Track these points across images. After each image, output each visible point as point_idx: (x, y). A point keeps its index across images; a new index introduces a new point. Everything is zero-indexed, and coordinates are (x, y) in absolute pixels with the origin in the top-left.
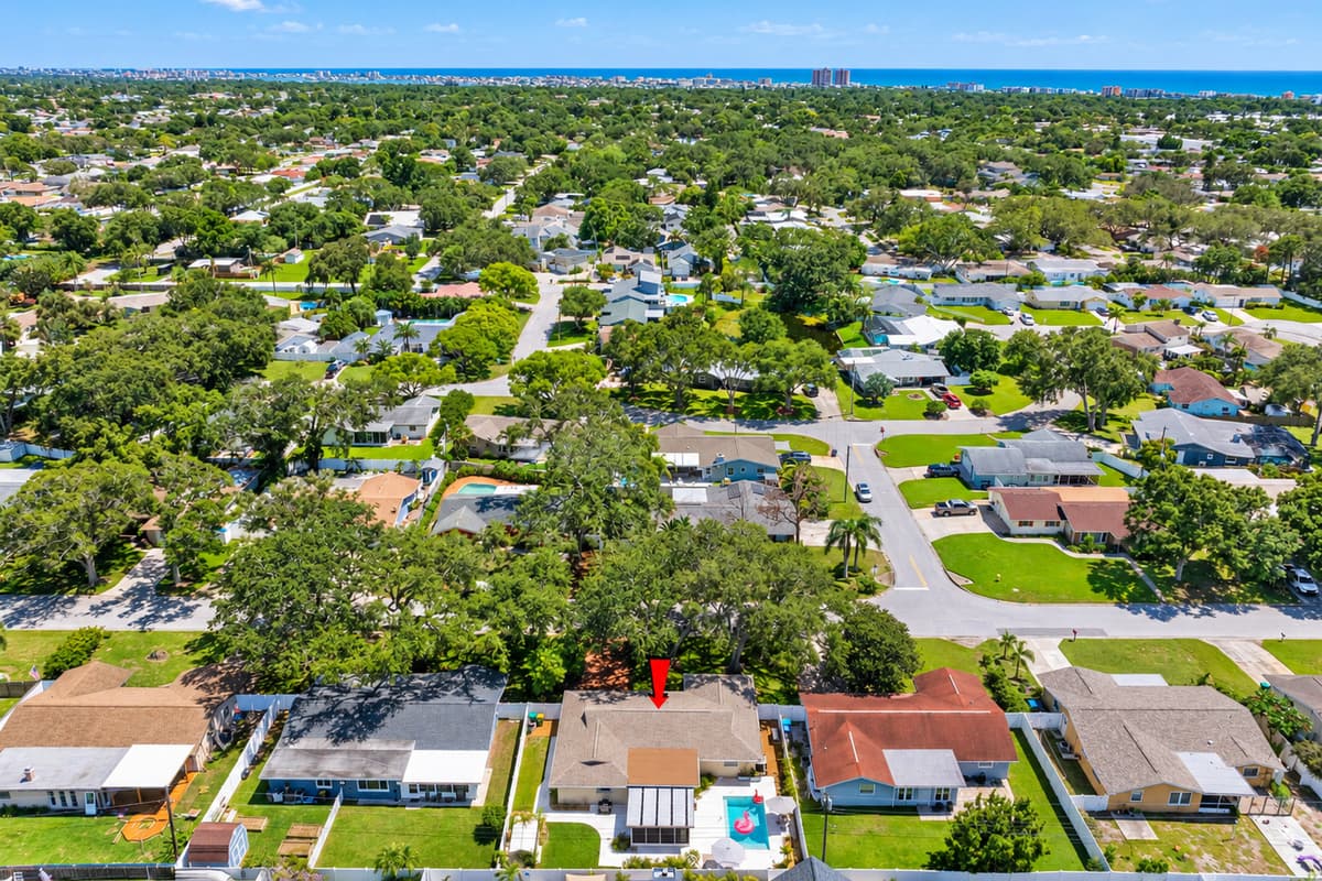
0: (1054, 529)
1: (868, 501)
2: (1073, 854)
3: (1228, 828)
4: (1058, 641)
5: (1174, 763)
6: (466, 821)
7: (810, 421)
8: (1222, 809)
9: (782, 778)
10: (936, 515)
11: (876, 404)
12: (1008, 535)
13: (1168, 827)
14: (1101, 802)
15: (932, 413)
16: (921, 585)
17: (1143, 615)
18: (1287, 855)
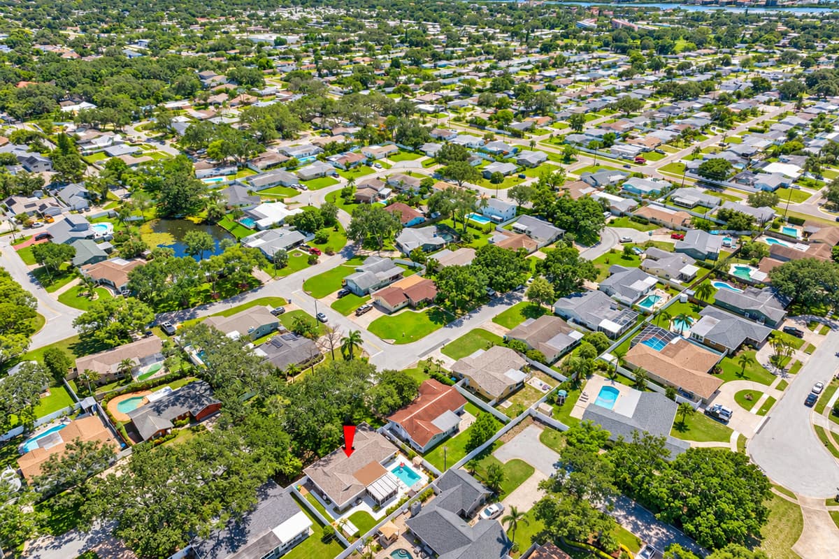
0: (406, 304)
1: (326, 321)
2: (500, 423)
3: (524, 389)
4: (439, 349)
5: (506, 378)
6: (314, 543)
7: (260, 288)
8: (521, 385)
9: (406, 454)
10: (358, 315)
11: (283, 266)
12: (390, 313)
13: (512, 398)
14: (493, 402)
15: (312, 262)
16: (379, 351)
17: (454, 328)
18: (540, 388)
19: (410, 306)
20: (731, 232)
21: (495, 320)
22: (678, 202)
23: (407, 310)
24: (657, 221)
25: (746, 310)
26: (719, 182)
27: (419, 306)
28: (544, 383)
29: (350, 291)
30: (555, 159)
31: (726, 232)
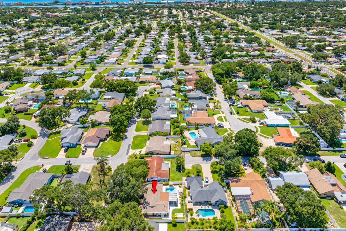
10: (83, 154)
12: (97, 147)
15: (30, 145)
17: (126, 140)
18: (175, 143)
19: (101, 141)
20: (170, 78)
21: (136, 131)
22: (146, 74)
23: (101, 143)
24: (147, 81)
25: (197, 97)
26: (150, 65)
27: (105, 139)
28: (175, 141)
29: (68, 148)
30: (88, 71)
31: (168, 78)
